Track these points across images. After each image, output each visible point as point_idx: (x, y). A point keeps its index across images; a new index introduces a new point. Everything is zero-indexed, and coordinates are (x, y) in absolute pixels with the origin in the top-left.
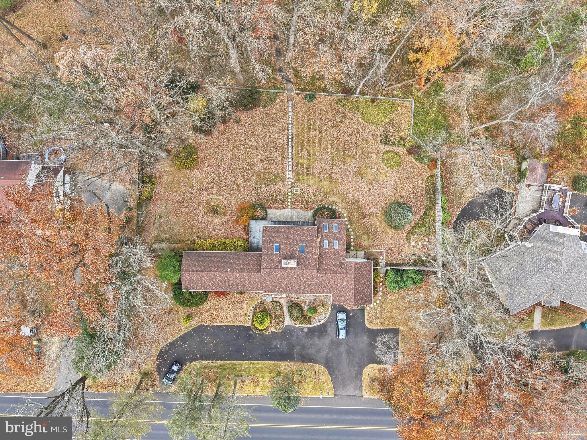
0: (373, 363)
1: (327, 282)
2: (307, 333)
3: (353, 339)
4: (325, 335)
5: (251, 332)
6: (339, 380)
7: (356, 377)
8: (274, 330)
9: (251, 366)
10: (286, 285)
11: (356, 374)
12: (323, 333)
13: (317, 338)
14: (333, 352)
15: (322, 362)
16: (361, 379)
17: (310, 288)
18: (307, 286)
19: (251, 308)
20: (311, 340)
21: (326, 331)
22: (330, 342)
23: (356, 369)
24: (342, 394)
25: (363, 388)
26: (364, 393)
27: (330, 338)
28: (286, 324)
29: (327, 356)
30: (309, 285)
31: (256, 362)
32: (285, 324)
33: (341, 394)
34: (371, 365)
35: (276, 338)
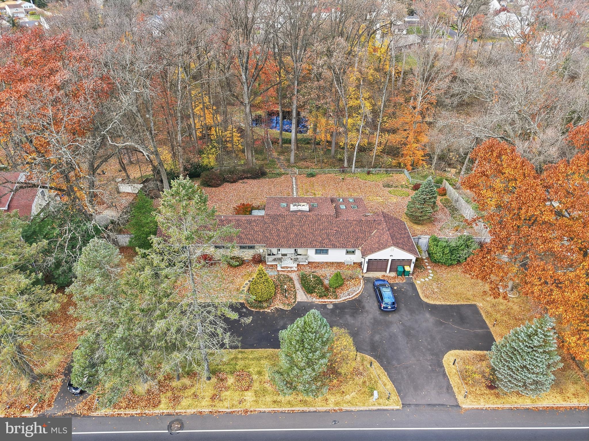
0: (456, 349)
1: (350, 229)
2: (333, 311)
3: (409, 316)
4: (362, 312)
5: (244, 310)
6: (402, 376)
7: (433, 371)
8: (281, 307)
9: (240, 356)
10: (297, 235)
11: (431, 366)
12: (358, 309)
13: (351, 316)
14: (380, 334)
15: (366, 348)
16: (445, 375)
17: (329, 239)
18: (325, 236)
19: (247, 282)
20: (340, 318)
21: (363, 307)
22: (372, 321)
23: (429, 357)
24: (417, 403)
25: (455, 390)
26: (460, 398)
27: (371, 316)
28: (299, 299)
29: (372, 340)
30: (328, 235)
31: (250, 350)
32: (297, 300)
33: (414, 402)
34: (452, 352)
35: (283, 317)
